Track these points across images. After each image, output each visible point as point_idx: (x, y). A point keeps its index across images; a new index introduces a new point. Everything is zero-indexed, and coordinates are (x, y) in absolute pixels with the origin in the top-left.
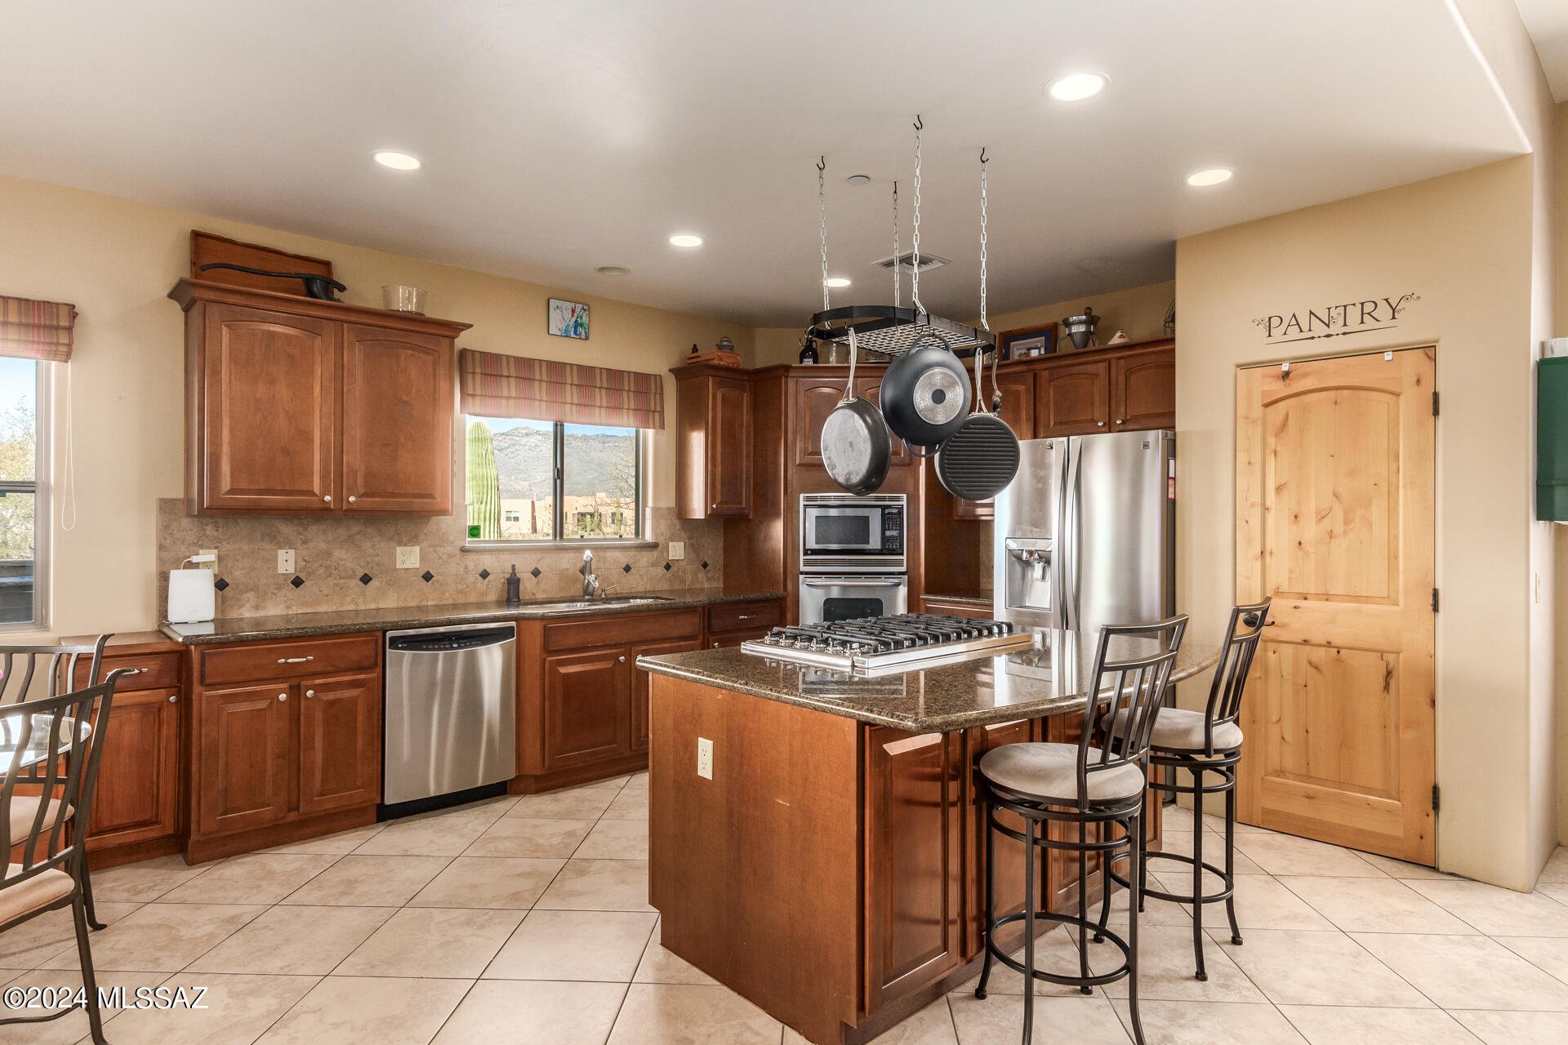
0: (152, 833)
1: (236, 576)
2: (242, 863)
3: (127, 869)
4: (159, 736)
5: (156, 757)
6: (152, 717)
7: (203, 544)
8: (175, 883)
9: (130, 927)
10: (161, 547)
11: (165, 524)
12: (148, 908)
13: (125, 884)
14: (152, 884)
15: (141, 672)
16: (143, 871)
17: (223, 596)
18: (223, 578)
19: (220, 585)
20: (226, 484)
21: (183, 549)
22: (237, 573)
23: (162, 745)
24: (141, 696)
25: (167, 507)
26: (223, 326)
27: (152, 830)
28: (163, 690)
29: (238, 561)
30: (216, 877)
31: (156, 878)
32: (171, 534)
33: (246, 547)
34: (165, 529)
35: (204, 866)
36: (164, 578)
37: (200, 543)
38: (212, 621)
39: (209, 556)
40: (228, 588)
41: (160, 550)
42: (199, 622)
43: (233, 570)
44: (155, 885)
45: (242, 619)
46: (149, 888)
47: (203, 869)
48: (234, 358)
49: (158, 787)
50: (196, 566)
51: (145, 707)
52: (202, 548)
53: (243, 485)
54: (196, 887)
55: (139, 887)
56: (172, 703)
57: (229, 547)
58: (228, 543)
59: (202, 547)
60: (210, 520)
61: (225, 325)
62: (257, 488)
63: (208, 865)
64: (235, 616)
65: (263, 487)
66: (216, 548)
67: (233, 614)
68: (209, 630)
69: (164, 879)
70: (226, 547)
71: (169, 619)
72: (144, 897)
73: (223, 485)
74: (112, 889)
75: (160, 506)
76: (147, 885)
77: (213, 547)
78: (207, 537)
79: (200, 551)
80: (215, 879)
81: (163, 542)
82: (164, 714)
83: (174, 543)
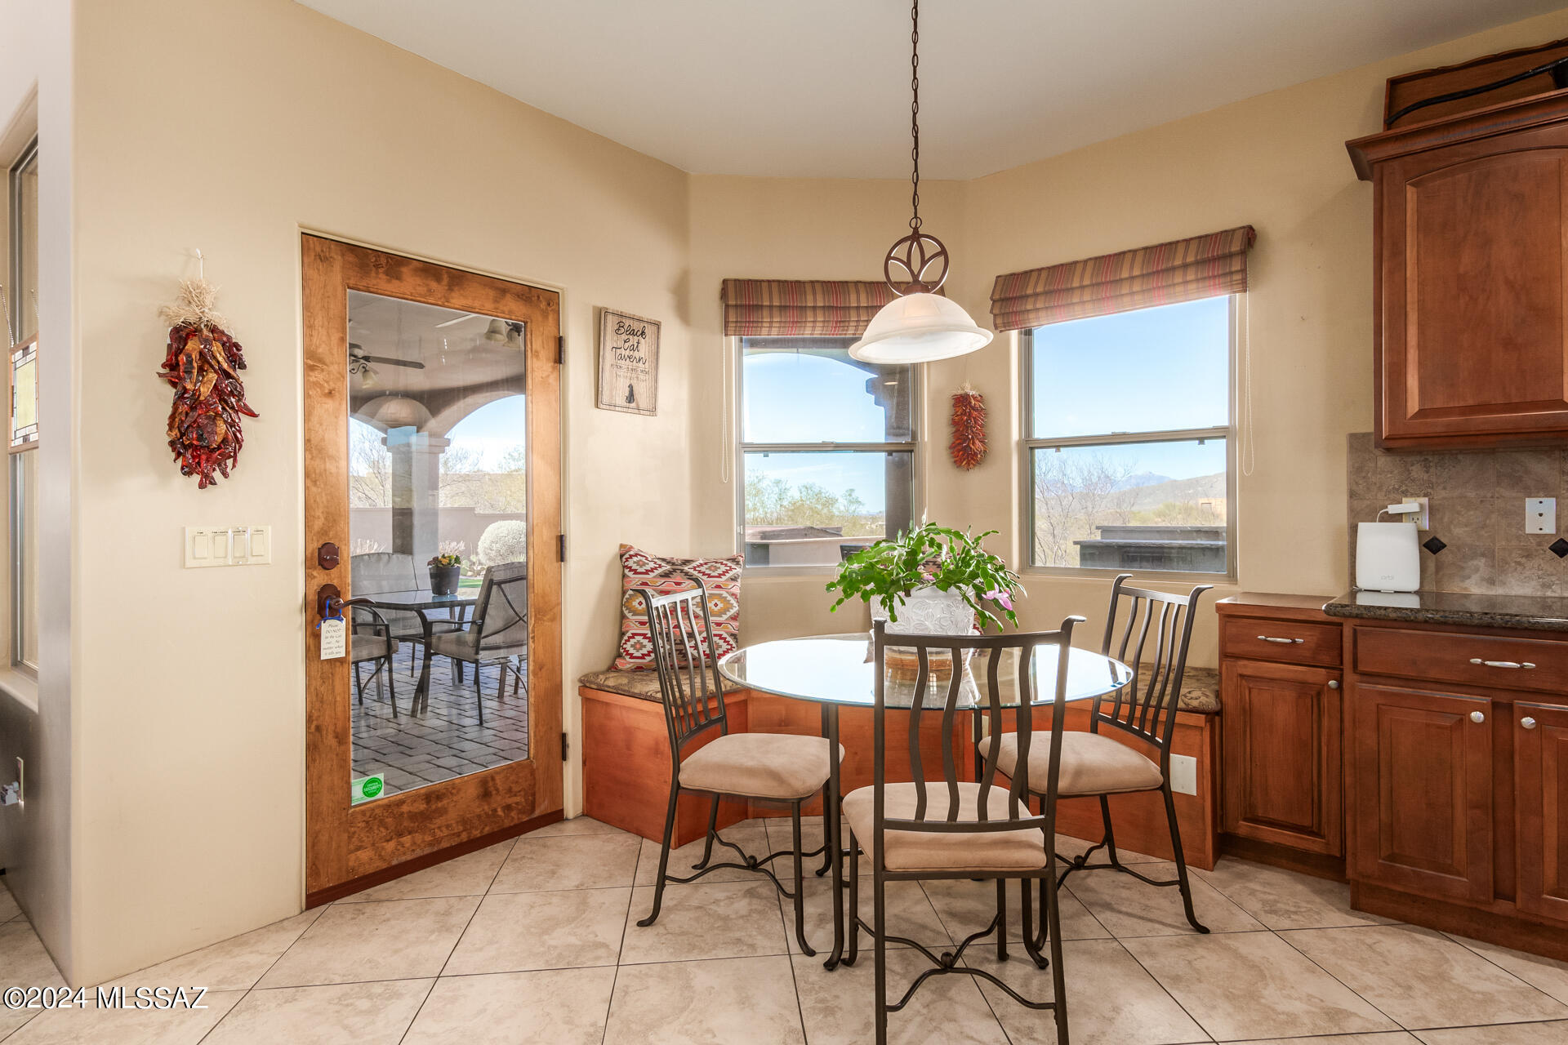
0: (1313, 845)
1: (1456, 533)
2: (1418, 941)
3: (1285, 877)
4: (1319, 728)
5: (1315, 751)
6: (1309, 701)
7: (1407, 491)
8: (1318, 922)
9: (1227, 948)
10: (1352, 495)
11: (1356, 465)
12: (1265, 938)
13: (1269, 893)
14: (1293, 909)
15: (1294, 642)
16: (1300, 887)
17: (1437, 559)
18: (1438, 536)
19: (1431, 546)
20: (1413, 405)
21: (1381, 496)
22: (1458, 531)
23: (1324, 739)
24: (1296, 671)
25: (1356, 442)
26: (1408, 187)
27: (1314, 842)
28: (1323, 670)
29: (1458, 513)
30: (1369, 941)
31: (1304, 904)
32: (1364, 477)
33: (1471, 494)
34: (1357, 471)
35: (1367, 918)
36: (1354, 530)
37: (1404, 488)
38: (1416, 593)
39: (1410, 505)
40: (1444, 551)
41: (1351, 497)
42: (1395, 592)
43: (1452, 527)
44: (1295, 913)
45: (1466, 596)
46: (1287, 911)
47: (1363, 922)
48: (1424, 227)
49: (1320, 792)
50: (1398, 518)
51: (1302, 686)
52: (1406, 496)
53: (1439, 404)
54: (1333, 940)
55: (1279, 905)
56: (1333, 689)
57: (1443, 494)
58: (1444, 488)
59: (1406, 494)
60: (1418, 458)
61: (1411, 184)
62: (1462, 404)
63: (1374, 921)
64: (1457, 590)
65: (1471, 402)
66: (1425, 496)
67: (1454, 587)
68: (1413, 603)
69: (1310, 910)
70: (1441, 494)
71: (1358, 584)
72: (1272, 921)
73: (1409, 404)
74: (1253, 893)
75: (1350, 443)
76: (1288, 908)
77: (1422, 493)
78: (1413, 481)
79: (1404, 499)
80: (1364, 943)
81: (1355, 488)
82: (1325, 700)
83: (1368, 489)
